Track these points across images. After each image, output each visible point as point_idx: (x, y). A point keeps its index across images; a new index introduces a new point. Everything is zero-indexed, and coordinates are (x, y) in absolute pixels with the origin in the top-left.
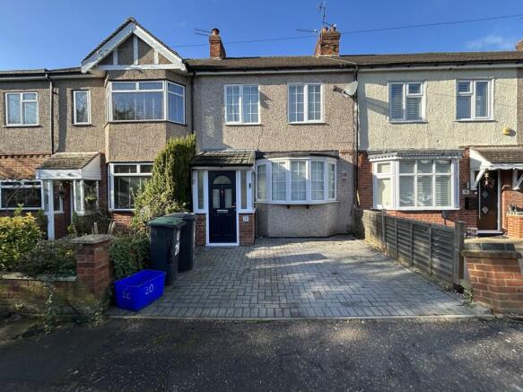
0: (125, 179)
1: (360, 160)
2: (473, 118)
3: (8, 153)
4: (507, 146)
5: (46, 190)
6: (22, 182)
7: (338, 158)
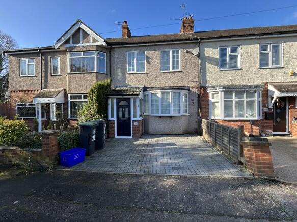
0: (76, 103)
1: (202, 91)
2: (270, 66)
3: (21, 89)
4: (292, 82)
5: (38, 108)
6: (27, 104)
7: (189, 90)
